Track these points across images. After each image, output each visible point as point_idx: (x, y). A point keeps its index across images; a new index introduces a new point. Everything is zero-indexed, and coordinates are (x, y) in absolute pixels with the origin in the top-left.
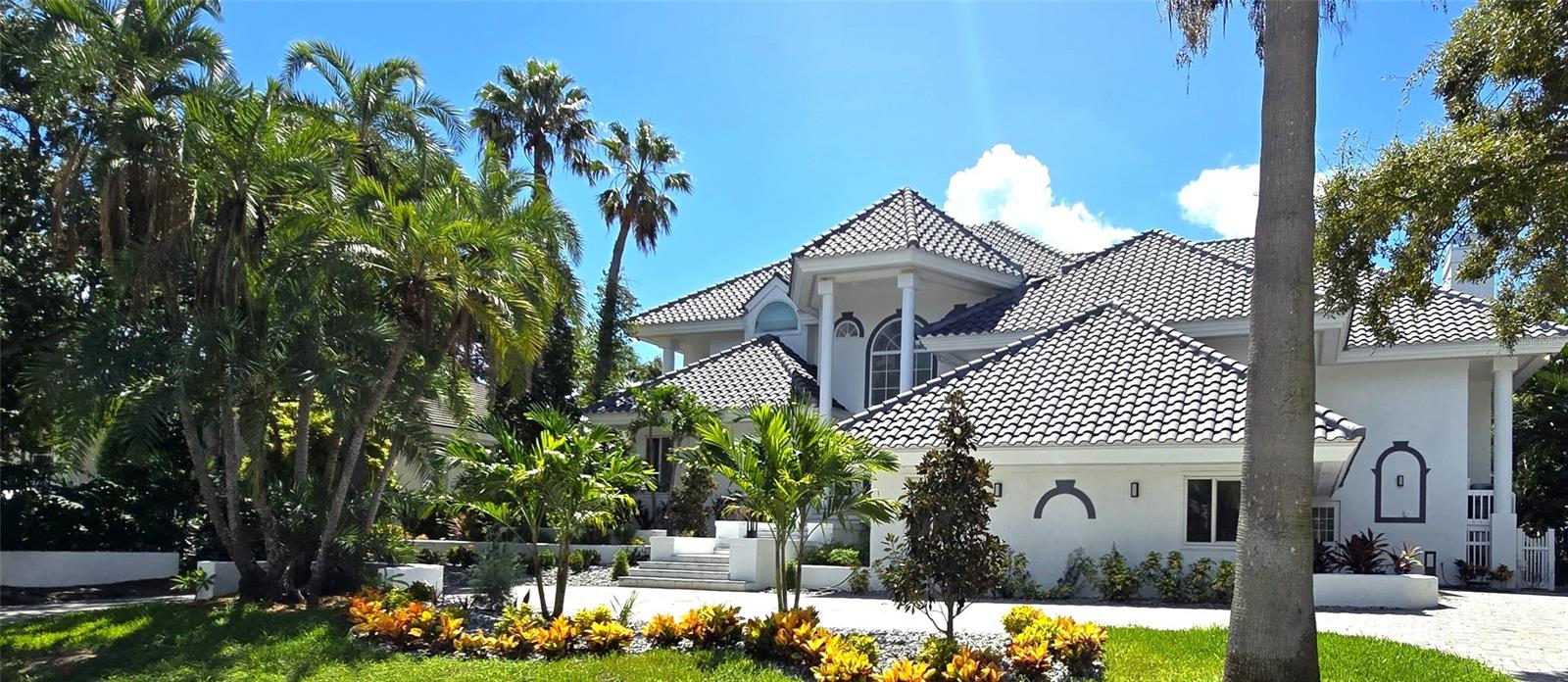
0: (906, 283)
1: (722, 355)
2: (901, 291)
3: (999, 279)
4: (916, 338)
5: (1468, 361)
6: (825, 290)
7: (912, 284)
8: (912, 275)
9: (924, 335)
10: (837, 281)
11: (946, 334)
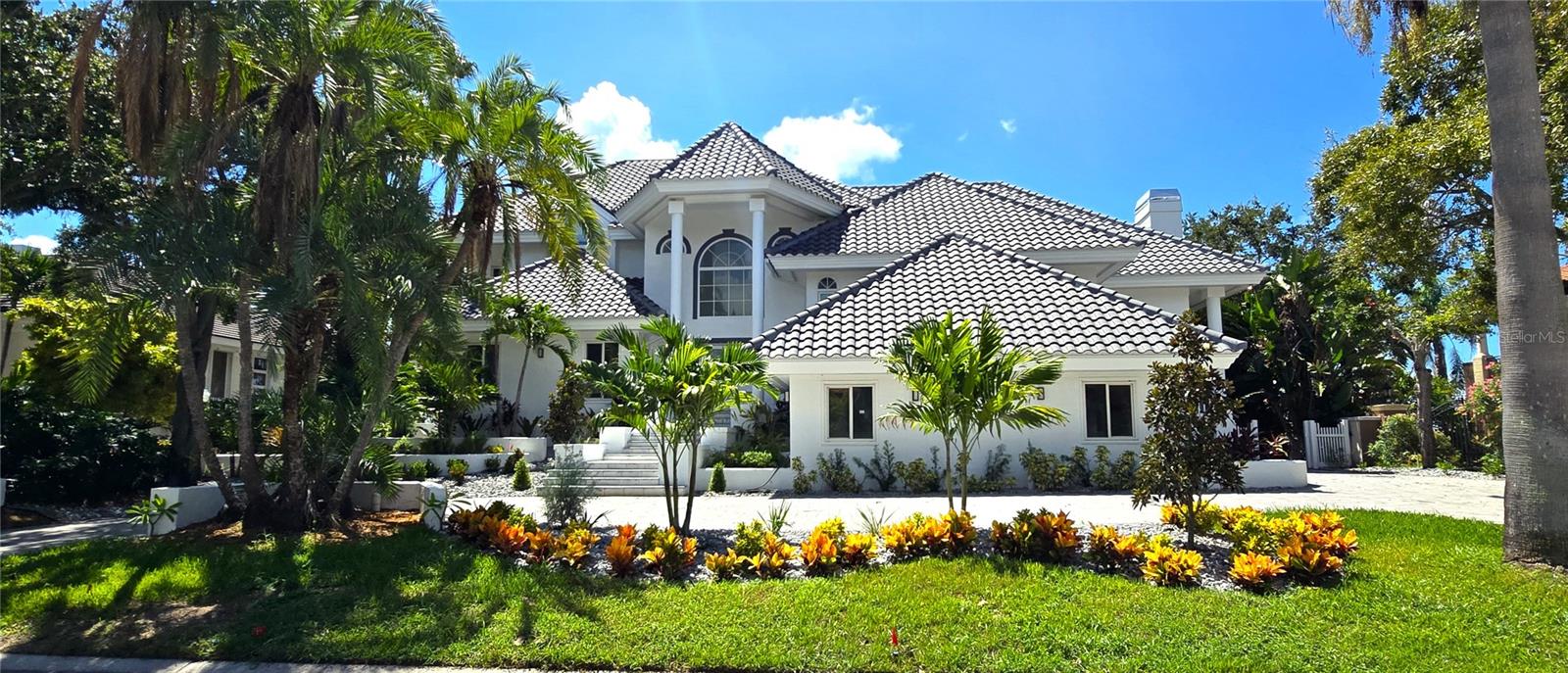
0: (758, 208)
1: (537, 266)
2: (751, 214)
3: (827, 207)
4: (766, 257)
5: (1188, 289)
6: (676, 210)
7: (763, 209)
8: (763, 200)
9: (774, 254)
10: (688, 202)
11: (794, 253)
